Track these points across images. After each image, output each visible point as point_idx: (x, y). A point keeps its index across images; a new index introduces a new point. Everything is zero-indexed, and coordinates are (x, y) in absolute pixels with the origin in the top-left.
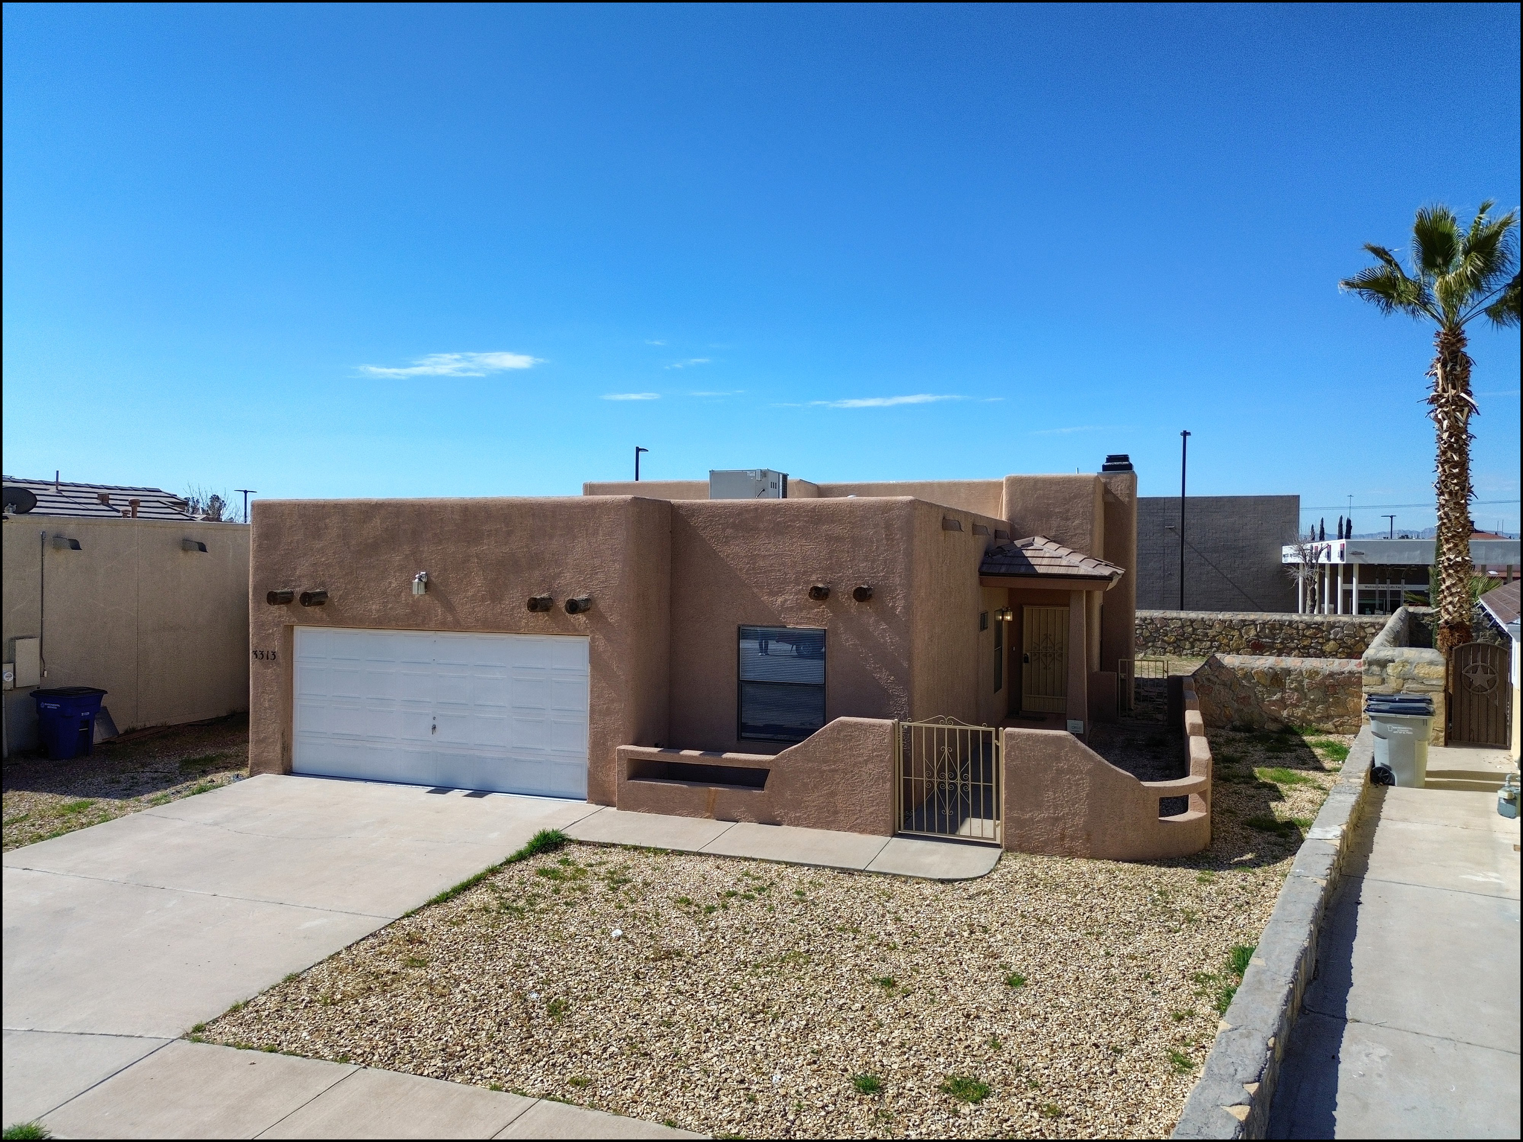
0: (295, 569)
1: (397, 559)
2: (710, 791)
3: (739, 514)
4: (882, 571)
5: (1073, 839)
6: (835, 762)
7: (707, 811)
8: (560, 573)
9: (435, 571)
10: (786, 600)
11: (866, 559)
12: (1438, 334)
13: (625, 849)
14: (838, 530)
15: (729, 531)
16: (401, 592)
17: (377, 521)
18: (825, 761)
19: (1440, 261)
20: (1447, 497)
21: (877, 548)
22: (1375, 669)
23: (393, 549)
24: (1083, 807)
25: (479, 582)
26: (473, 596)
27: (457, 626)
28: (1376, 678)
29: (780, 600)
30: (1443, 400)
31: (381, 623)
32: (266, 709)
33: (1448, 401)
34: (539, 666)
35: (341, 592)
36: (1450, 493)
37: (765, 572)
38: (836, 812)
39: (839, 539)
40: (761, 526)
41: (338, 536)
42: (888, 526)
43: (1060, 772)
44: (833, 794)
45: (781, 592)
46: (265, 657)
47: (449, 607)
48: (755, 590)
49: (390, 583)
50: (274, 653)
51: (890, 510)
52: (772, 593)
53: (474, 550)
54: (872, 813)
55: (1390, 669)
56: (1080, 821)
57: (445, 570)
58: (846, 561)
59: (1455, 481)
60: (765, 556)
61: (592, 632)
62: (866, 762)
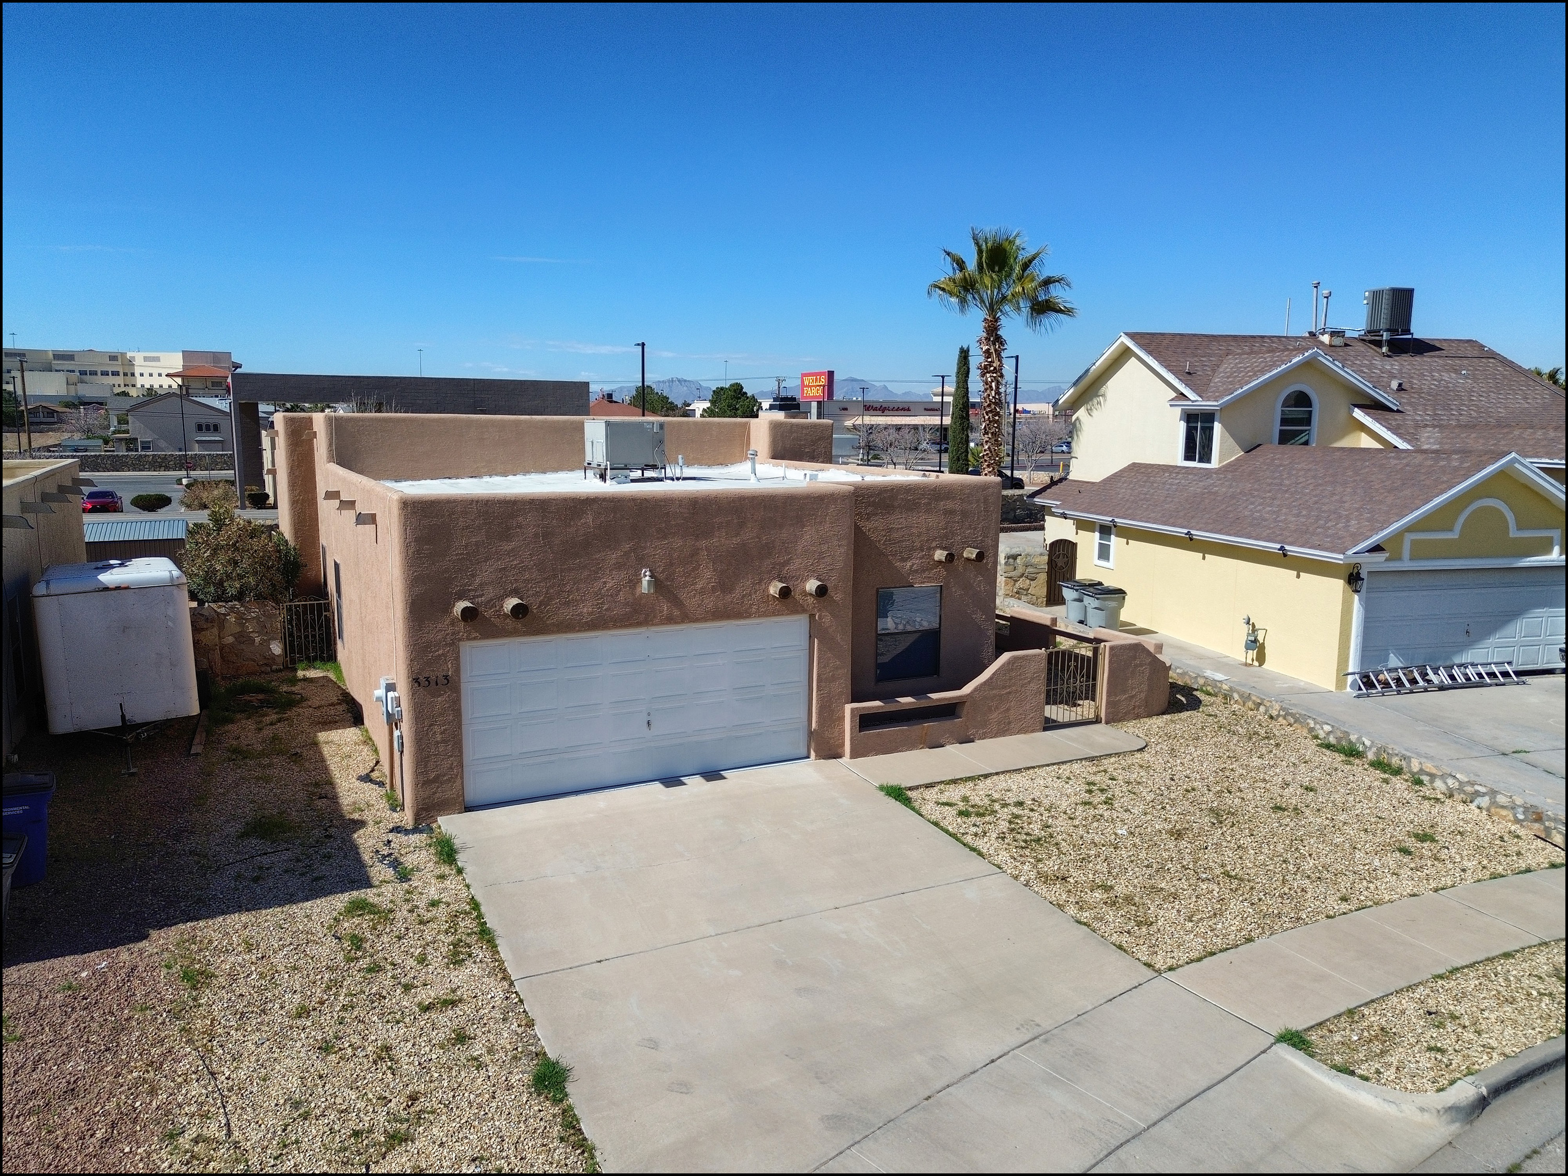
0: (473, 576)
1: (614, 557)
2: (924, 726)
3: (878, 494)
4: (980, 536)
5: (1139, 707)
6: (1010, 687)
7: (921, 744)
8: (790, 559)
9: (659, 566)
10: (913, 565)
11: (970, 527)
12: (985, 319)
13: (948, 784)
14: (950, 505)
15: (870, 509)
16: (620, 591)
17: (589, 519)
18: (1004, 687)
19: (997, 269)
20: (990, 436)
21: (978, 518)
22: (1011, 560)
23: (607, 547)
24: (1145, 687)
25: (708, 574)
26: (702, 588)
27: (686, 618)
28: (1011, 567)
29: (909, 564)
30: (992, 368)
31: (598, 623)
32: (437, 743)
33: (995, 368)
34: (759, 647)
35: (542, 598)
36: (992, 433)
37: (898, 542)
38: (1009, 723)
39: (951, 512)
40: (896, 504)
41: (536, 535)
42: (986, 501)
43: (1136, 666)
44: (1008, 709)
45: (909, 557)
46: (433, 683)
47: (676, 601)
48: (890, 558)
49: (605, 583)
50: (446, 677)
51: (988, 488)
52: (904, 560)
53: (703, 543)
54: (1032, 718)
55: (1019, 560)
56: (1143, 695)
57: (672, 564)
58: (956, 530)
59: (996, 425)
60: (898, 529)
61: (819, 611)
62: (1029, 682)
